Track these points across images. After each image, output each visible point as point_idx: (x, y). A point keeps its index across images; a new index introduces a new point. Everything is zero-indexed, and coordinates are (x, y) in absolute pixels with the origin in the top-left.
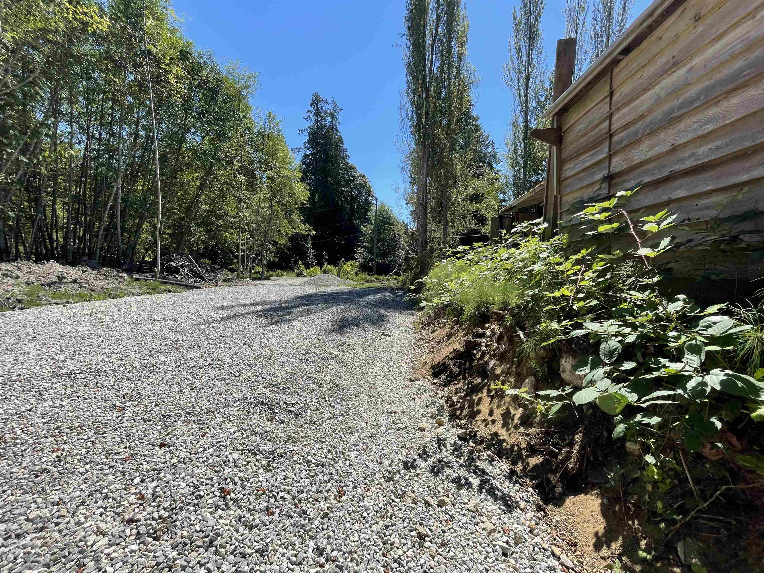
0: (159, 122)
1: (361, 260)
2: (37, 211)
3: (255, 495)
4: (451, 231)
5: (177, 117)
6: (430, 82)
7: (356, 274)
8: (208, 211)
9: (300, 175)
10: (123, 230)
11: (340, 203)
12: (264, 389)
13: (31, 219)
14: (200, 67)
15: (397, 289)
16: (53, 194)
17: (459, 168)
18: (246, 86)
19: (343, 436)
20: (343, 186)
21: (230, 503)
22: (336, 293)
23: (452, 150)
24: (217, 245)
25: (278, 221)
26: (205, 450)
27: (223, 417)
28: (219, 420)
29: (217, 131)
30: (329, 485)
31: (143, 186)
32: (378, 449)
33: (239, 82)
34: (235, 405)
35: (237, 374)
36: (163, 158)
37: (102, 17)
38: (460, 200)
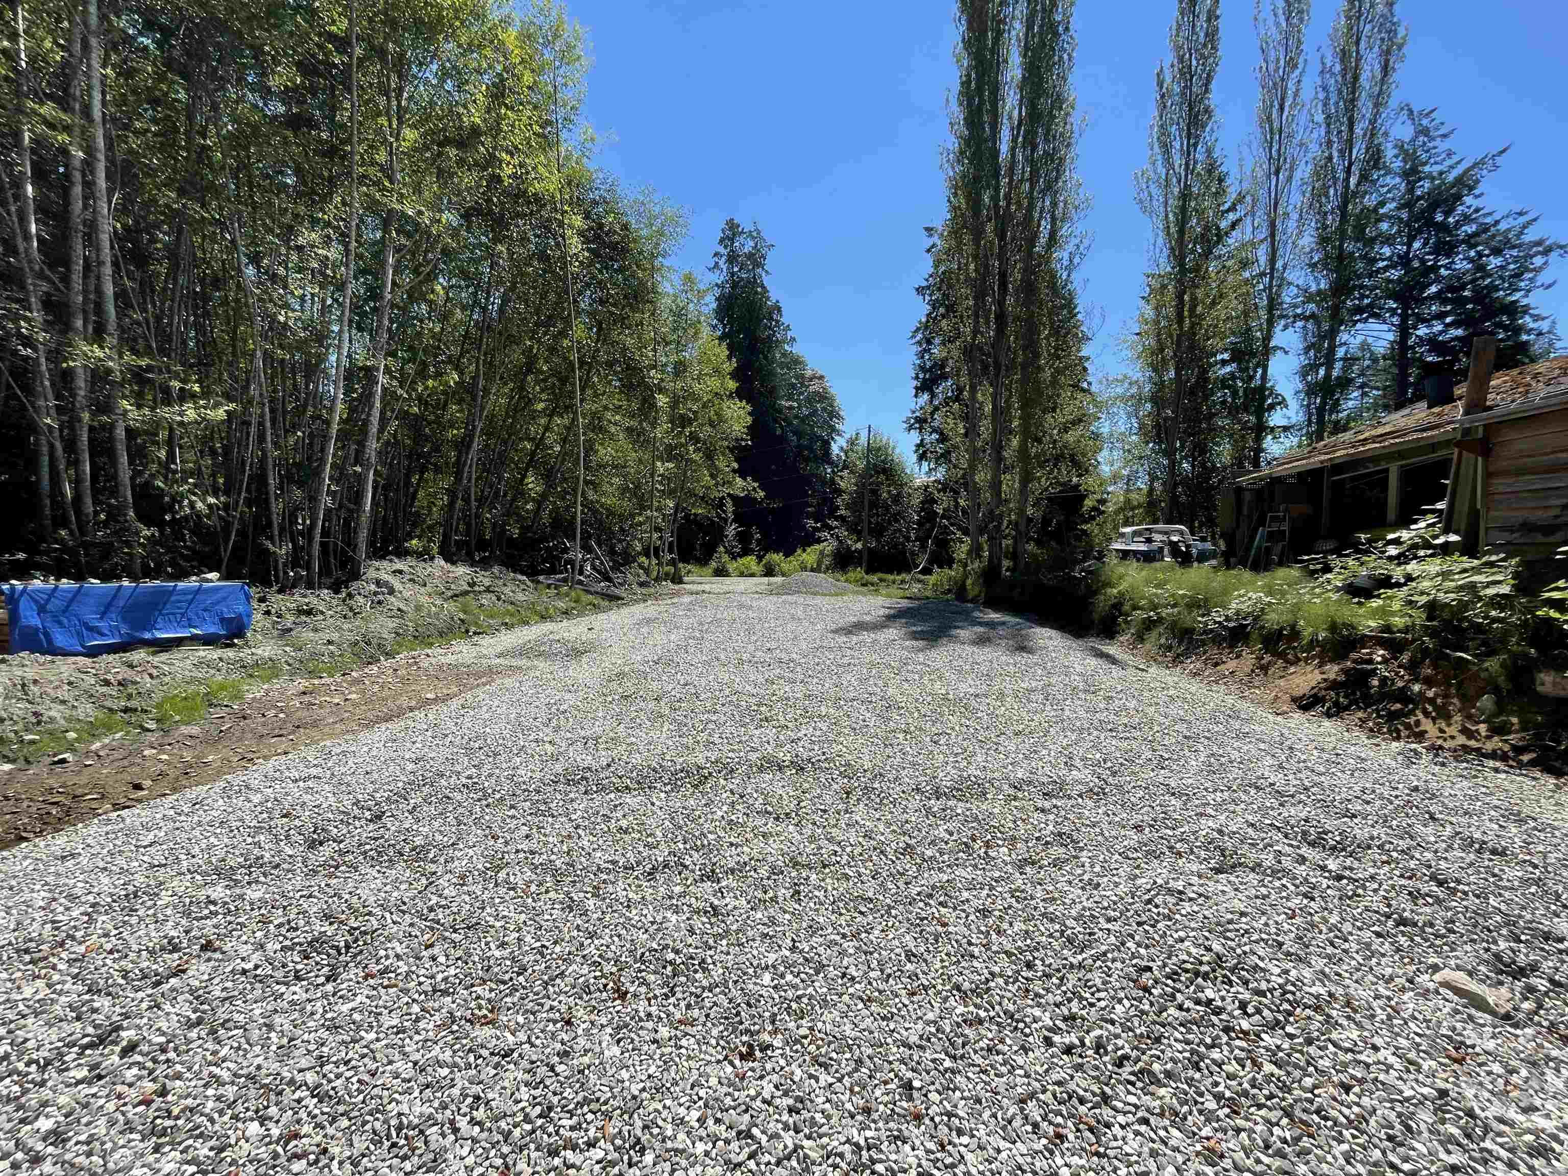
9: (733, 385)
20: (782, 398)
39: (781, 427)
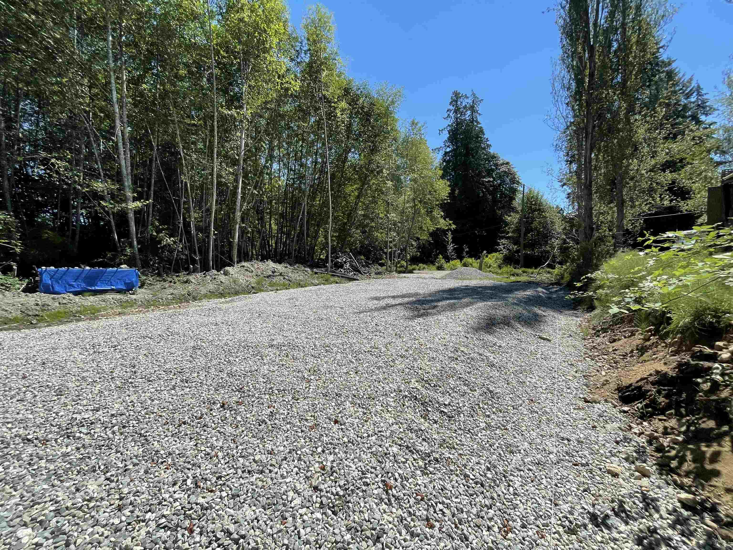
0: (330, 149)
1: (505, 252)
2: (262, 226)
3: (415, 499)
4: (629, 213)
5: (342, 141)
6: (596, 36)
7: (500, 267)
8: (364, 215)
9: (440, 172)
10: (308, 236)
11: (481, 195)
12: (417, 384)
13: (259, 232)
14: (358, 97)
15: (552, 284)
16: (270, 213)
17: (641, 131)
18: (393, 102)
19: (502, 452)
20: (484, 177)
21: (393, 500)
22: (480, 287)
23: (631, 110)
24: (370, 244)
25: (420, 219)
26: (368, 436)
27: (382, 406)
28: (379, 408)
29: (370, 147)
30: (491, 512)
31: (320, 201)
32: (550, 484)
33: (387, 100)
34: (392, 395)
35: (392, 364)
36: (333, 176)
37: (296, 81)
38: (643, 172)
39: (483, 192)
